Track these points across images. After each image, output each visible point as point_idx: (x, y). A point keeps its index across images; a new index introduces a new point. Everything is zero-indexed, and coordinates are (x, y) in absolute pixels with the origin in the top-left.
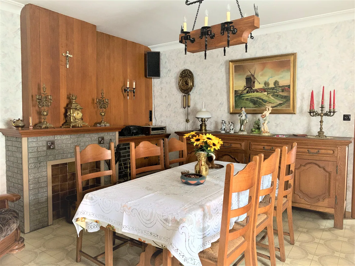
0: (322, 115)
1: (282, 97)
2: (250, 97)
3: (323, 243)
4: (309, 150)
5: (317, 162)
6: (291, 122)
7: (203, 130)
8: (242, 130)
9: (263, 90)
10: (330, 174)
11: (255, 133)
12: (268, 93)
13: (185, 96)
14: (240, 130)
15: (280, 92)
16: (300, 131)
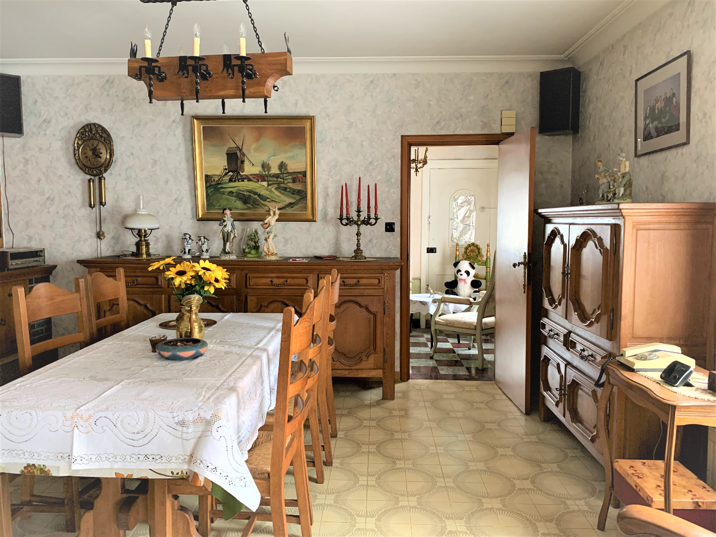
0: (359, 223)
1: (294, 192)
2: (236, 189)
3: (375, 425)
4: (345, 280)
5: (358, 299)
6: (309, 234)
7: (142, 254)
8: (227, 251)
9: (260, 178)
10: (375, 316)
11: (249, 255)
12: (269, 183)
13: (93, 180)
14: (224, 252)
15: (289, 183)
16: (324, 250)
